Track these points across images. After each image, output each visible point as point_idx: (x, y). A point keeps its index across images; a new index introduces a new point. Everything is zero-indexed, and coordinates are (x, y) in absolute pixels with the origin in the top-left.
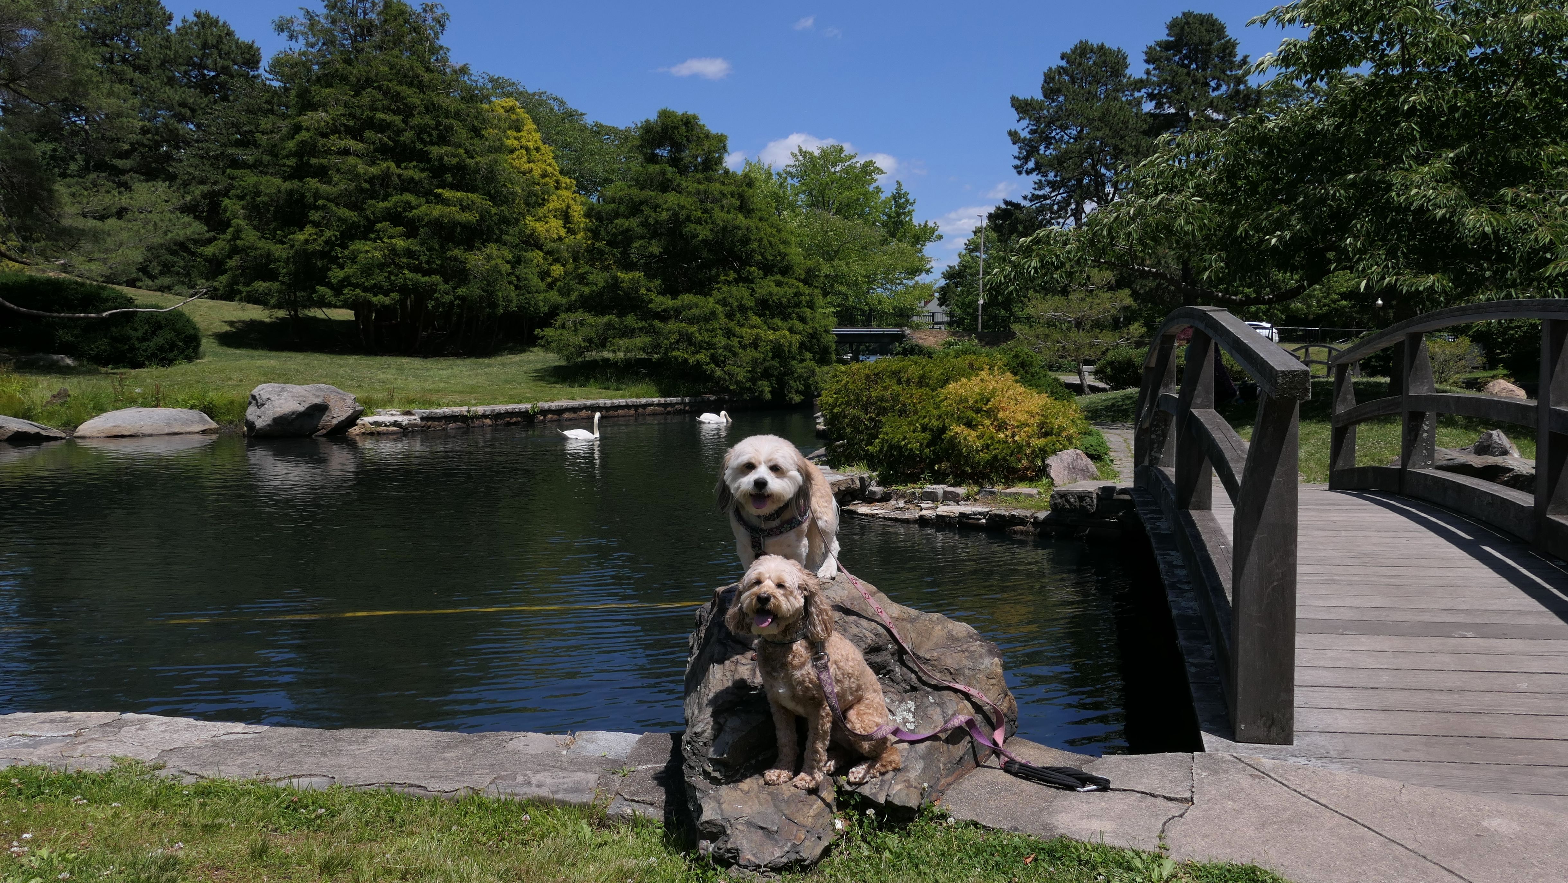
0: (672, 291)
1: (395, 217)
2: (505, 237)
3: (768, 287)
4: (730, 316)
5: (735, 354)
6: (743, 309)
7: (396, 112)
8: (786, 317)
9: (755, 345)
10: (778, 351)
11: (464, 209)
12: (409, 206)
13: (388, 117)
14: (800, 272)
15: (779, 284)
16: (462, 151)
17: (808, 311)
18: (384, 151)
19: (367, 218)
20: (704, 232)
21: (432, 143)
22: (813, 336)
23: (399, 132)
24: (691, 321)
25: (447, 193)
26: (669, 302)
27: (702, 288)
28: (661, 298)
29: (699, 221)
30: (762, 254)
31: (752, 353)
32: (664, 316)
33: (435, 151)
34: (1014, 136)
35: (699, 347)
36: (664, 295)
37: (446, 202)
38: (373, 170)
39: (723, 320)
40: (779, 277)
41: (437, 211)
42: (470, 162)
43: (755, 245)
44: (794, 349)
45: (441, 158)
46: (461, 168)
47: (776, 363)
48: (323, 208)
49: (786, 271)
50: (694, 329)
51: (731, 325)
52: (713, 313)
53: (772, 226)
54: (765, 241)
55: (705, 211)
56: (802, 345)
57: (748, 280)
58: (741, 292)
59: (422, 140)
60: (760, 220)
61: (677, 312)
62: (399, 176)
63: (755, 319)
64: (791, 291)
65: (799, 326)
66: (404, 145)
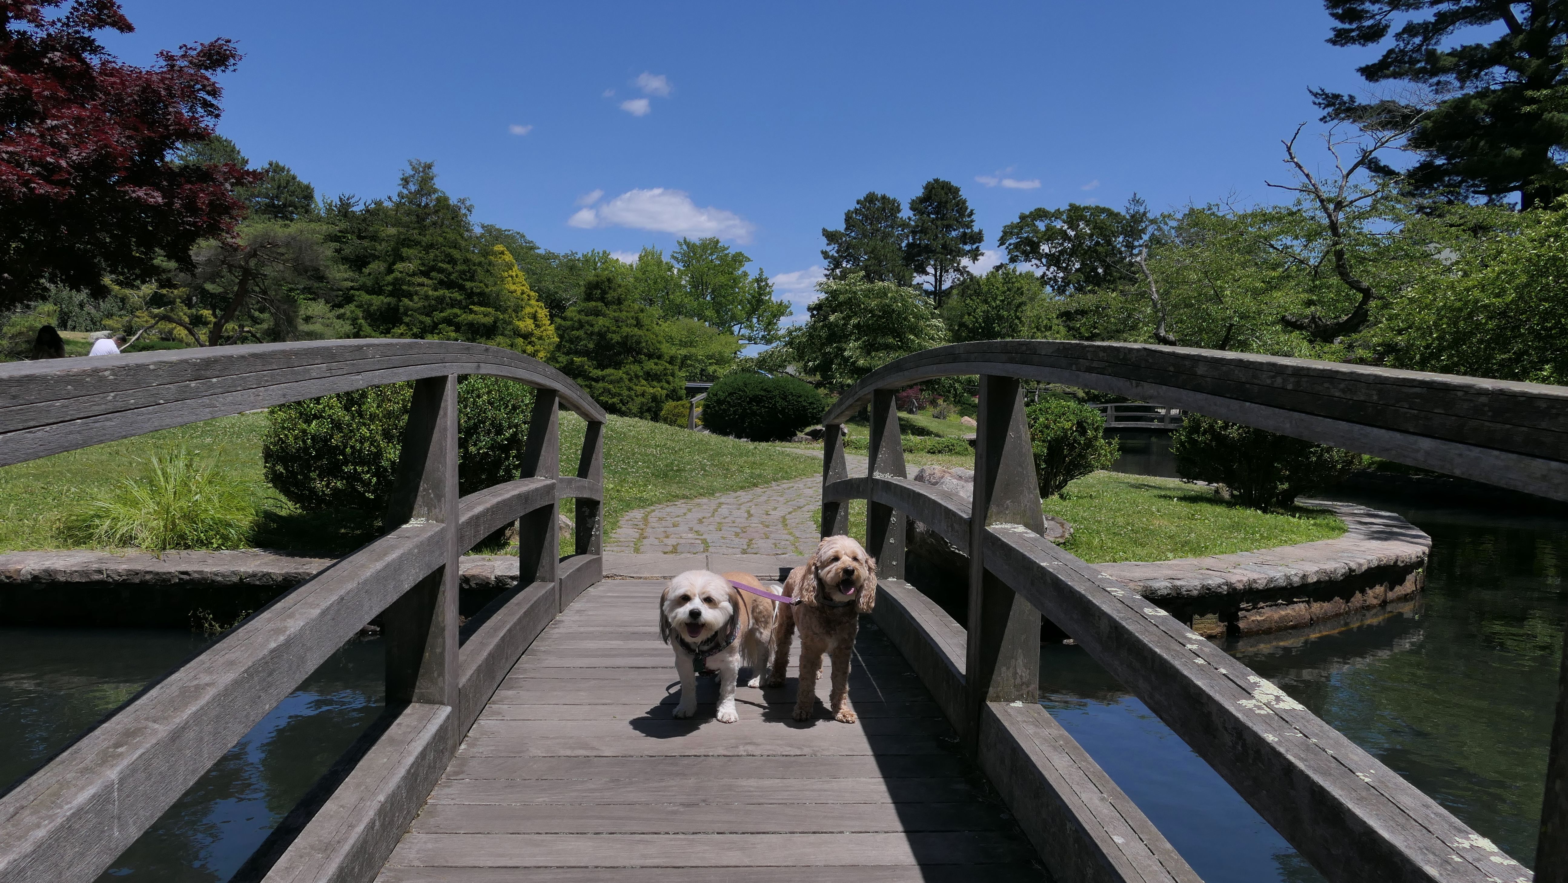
0: (601, 366)
1: (449, 322)
2: (506, 332)
3: (650, 365)
4: (630, 380)
5: (633, 399)
6: (637, 377)
7: (449, 263)
8: (660, 381)
9: (643, 395)
10: (654, 398)
11: (485, 316)
12: (456, 316)
13: (445, 266)
14: (667, 357)
15: (656, 364)
16: (481, 285)
17: (671, 378)
18: (441, 283)
19: (434, 322)
20: (616, 338)
21: (467, 280)
22: (674, 390)
23: (450, 274)
24: (611, 382)
25: (475, 308)
26: (599, 373)
27: (617, 365)
28: (595, 371)
29: (614, 332)
30: (648, 349)
31: (640, 400)
32: (597, 380)
33: (468, 285)
34: (825, 255)
35: (614, 395)
36: (597, 369)
37: (476, 313)
38: (436, 293)
39: (627, 382)
40: (656, 360)
41: (471, 317)
42: (487, 290)
43: (644, 344)
44: (663, 397)
45: (472, 288)
46: (481, 294)
47: (653, 404)
48: (411, 316)
49: (660, 357)
50: (611, 386)
51: (631, 385)
52: (621, 378)
53: (654, 333)
54: (649, 342)
55: (618, 327)
56: (667, 395)
57: (640, 362)
58: (636, 368)
59: (461, 278)
60: (647, 330)
61: (603, 378)
62: (450, 297)
63: (644, 382)
64: (662, 368)
65: (666, 385)
66: (452, 281)
